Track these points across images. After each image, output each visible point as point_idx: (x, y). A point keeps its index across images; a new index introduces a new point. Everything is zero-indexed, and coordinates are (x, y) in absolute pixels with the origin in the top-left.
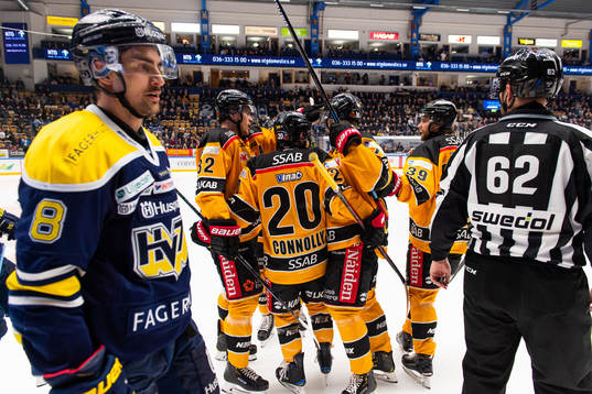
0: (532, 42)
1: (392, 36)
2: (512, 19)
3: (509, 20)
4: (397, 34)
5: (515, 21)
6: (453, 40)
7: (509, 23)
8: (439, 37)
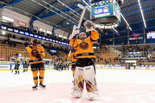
0: (58, 35)
1: (24, 24)
2: (55, 28)
3: (54, 28)
4: (26, 24)
5: (55, 29)
6: (41, 30)
7: (54, 29)
8: (37, 28)
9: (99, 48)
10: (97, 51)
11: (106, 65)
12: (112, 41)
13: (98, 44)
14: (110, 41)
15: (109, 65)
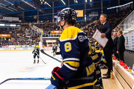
9: (19, 26)
10: (17, 29)
11: (22, 46)
12: (36, 18)
13: (19, 21)
14: (34, 18)
15: (25, 46)
